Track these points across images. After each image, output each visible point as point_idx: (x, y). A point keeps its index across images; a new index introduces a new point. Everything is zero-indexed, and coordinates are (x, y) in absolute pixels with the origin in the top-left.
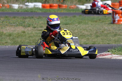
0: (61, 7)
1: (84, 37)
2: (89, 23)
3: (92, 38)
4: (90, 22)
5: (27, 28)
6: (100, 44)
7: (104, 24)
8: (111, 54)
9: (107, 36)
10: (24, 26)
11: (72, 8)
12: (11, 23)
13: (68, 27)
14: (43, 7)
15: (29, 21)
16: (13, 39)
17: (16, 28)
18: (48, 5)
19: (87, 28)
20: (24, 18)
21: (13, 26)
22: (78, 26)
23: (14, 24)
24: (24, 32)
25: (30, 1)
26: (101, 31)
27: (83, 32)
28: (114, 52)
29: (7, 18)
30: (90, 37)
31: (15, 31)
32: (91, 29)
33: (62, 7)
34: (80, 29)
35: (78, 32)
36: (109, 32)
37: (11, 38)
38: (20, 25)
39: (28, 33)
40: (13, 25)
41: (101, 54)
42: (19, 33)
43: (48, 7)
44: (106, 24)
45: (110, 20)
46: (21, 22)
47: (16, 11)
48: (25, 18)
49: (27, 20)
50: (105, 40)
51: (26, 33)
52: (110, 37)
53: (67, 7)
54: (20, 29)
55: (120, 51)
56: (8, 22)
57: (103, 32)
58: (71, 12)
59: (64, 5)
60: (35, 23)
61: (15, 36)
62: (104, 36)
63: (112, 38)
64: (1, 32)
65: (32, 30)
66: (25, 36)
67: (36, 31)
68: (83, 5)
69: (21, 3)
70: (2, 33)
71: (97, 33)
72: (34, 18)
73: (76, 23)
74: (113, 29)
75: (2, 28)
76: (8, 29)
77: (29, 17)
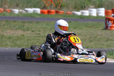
3: (86, 42)
4: (84, 28)
5: (26, 32)
6: (93, 49)
7: (98, 30)
9: (100, 41)
10: (23, 30)
11: (68, 14)
12: (11, 27)
15: (28, 25)
16: (13, 41)
19: (82, 33)
20: (23, 22)
21: (13, 30)
24: (23, 36)
25: (29, 6)
26: (94, 36)
31: (14, 34)
32: (86, 34)
33: (59, 13)
36: (102, 37)
37: (10, 40)
39: (27, 37)
40: (13, 29)
42: (18, 37)
43: (46, 12)
44: (99, 29)
45: (103, 26)
46: (21, 26)
47: (16, 16)
48: (25, 22)
49: (26, 24)
51: (25, 36)
52: (103, 42)
53: (64, 13)
54: (20, 33)
55: (111, 55)
56: (8, 26)
57: (96, 37)
58: (68, 18)
59: (61, 11)
60: (33, 27)
61: (15, 38)
62: (97, 41)
64: (2, 34)
65: (31, 33)
66: (24, 39)
67: (34, 35)
68: (78, 11)
70: (2, 36)
71: (90, 38)
72: (33, 22)
73: (72, 28)
74: (106, 35)
75: (3, 31)
76: (9, 32)
77: (28, 21)
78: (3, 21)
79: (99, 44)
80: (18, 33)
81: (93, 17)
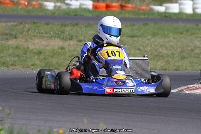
0: (124, 8)
1: (161, 58)
2: (169, 35)
3: (175, 59)
4: (171, 34)
5: (68, 42)
6: (187, 71)
7: (196, 37)
9: (200, 57)
10: (63, 38)
11: (143, 9)
12: (42, 33)
13: (134, 41)
14: (95, 7)
15: (71, 30)
16: (45, 59)
17: (49, 41)
18: (103, 4)
19: (167, 44)
20: (62, 24)
21: (45, 38)
22: (153, 39)
23: (47, 35)
24: (63, 48)
26: (189, 48)
27: (160, 50)
29: (36, 24)
30: (171, 58)
31: (47, 46)
32: (174, 45)
33: (126, 8)
34: (155, 45)
35: (152, 49)
37: (40, 57)
38: (57, 36)
39: (70, 51)
40: (44, 37)
41: (189, 86)
42: (54, 50)
44: (199, 37)
46: (58, 31)
47: (50, 14)
48: (65, 26)
49: (68, 28)
50: (196, 65)
51: (66, 50)
53: (134, 8)
54: (57, 43)
57: (192, 50)
58: (142, 16)
59: (130, 5)
60: (81, 34)
61: (48, 54)
62: (194, 57)
64: (26, 47)
65: (76, 44)
66: (65, 54)
68: (161, 5)
69: (58, 0)
70: (26, 50)
71: (182, 51)
72: (80, 25)
73: (149, 35)
75: (26, 41)
76: (37, 43)
77: (72, 23)
78: (27, 23)
79: (197, 63)
80: (53, 43)
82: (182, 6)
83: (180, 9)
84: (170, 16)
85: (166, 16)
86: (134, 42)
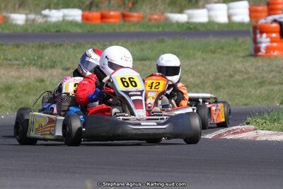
0: (127, 19)
2: (196, 56)
4: (199, 54)
5: (49, 71)
7: (234, 57)
8: (254, 129)
9: (242, 86)
10: (42, 66)
11: (156, 20)
12: (10, 60)
13: (146, 65)
14: (85, 18)
15: (53, 53)
16: (17, 97)
17: (21, 70)
18: (96, 14)
19: (193, 69)
20: (40, 46)
21: (16, 67)
23: (17, 63)
24: (42, 81)
25: (52, 5)
26: (227, 74)
28: (262, 124)
31: (19, 78)
32: (203, 70)
33: (131, 19)
36: (246, 76)
37: (10, 95)
38: (32, 63)
39: (52, 83)
40: (14, 65)
41: (230, 129)
42: (29, 84)
44: (239, 57)
45: (246, 47)
46: (33, 56)
47: (21, 31)
48: (44, 47)
49: (48, 52)
50: (237, 97)
51: (48, 83)
52: (250, 89)
53: (143, 18)
54: (33, 73)
56: (2, 58)
57: (231, 76)
58: (155, 30)
59: (135, 14)
61: (20, 89)
62: (234, 86)
63: (253, 92)
65: (61, 74)
68: (181, 12)
69: (31, 12)
71: (216, 78)
72: (66, 46)
74: (255, 69)
76: (4, 74)
77: (53, 44)
79: (239, 95)
80: (28, 74)
81: (219, 24)
82: (212, 13)
83: (209, 17)
84: (195, 28)
85: (189, 28)
86: (146, 68)
